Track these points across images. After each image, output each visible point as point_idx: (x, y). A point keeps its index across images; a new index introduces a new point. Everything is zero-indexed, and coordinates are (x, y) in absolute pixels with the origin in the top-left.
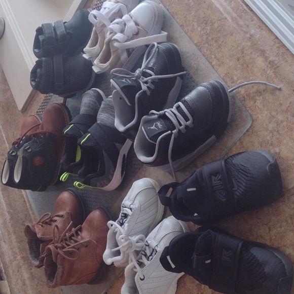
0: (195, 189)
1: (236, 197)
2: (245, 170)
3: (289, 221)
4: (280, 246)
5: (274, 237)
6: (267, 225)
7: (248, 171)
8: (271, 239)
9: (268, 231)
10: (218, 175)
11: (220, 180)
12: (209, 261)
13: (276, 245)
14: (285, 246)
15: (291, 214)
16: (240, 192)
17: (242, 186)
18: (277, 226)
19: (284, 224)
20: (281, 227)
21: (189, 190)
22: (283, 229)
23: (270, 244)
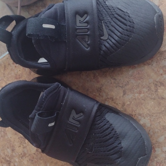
0: (53, 27)
1: (104, 48)
2: (123, 16)
3: (153, 88)
4: (134, 113)
5: (129, 103)
6: (122, 87)
7: (127, 18)
8: (124, 104)
9: (122, 94)
10: (86, 15)
11: (87, 22)
12: (53, 124)
13: (129, 111)
14: (140, 115)
15: (157, 80)
16: (110, 42)
17: (115, 36)
18: (136, 91)
19: (145, 90)
20: (140, 93)
21: (45, 26)
22: (142, 95)
23: (122, 109)
